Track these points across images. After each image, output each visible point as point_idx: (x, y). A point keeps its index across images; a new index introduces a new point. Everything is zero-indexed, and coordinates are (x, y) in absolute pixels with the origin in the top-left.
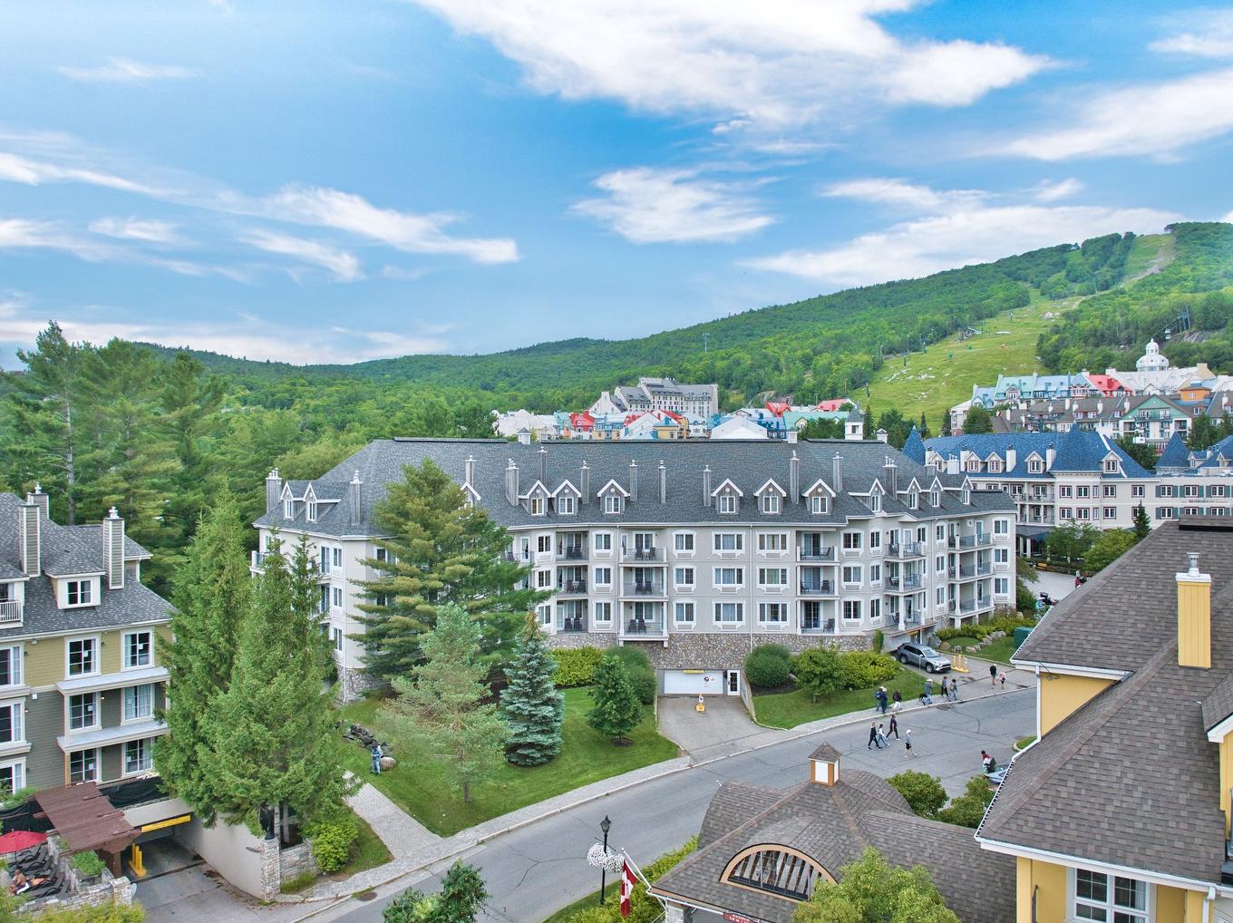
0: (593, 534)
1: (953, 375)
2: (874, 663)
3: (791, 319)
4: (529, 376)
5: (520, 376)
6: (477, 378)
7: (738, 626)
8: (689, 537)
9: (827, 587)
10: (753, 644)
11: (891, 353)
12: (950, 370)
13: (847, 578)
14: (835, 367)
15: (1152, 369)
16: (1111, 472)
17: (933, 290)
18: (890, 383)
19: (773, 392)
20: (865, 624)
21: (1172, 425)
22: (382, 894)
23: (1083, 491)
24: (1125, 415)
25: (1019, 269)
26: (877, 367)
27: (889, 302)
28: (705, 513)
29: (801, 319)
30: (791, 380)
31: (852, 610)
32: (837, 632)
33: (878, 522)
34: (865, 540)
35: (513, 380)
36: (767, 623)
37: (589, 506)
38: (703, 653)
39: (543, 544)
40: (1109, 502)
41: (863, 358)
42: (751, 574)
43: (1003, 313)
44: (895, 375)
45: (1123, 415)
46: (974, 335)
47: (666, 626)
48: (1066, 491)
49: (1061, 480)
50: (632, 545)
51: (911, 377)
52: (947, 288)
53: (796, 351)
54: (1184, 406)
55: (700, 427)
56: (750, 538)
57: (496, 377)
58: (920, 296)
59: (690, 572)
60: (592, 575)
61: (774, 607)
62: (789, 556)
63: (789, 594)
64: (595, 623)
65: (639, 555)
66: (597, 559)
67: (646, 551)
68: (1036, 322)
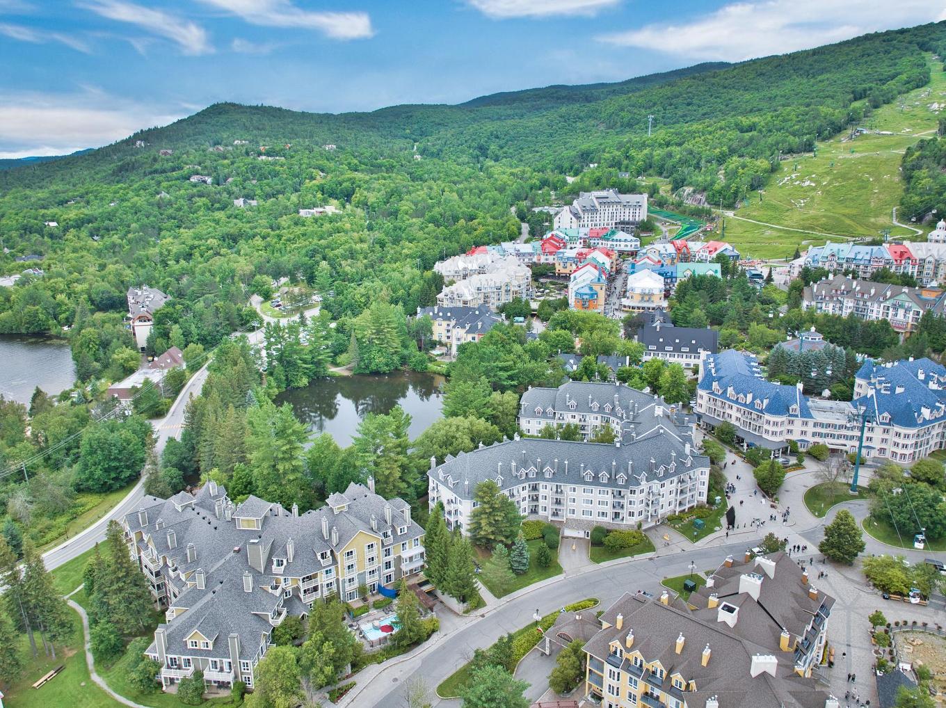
0: (541, 485)
1: (830, 183)
2: (634, 537)
3: (725, 88)
4: (513, 139)
5: (507, 138)
6: (475, 139)
7: (590, 518)
8: (574, 489)
9: (622, 507)
10: (595, 524)
11: (789, 153)
12: (828, 178)
13: (630, 504)
14: (741, 171)
15: (937, 241)
16: (794, 413)
17: (851, 60)
18: (781, 187)
19: (691, 189)
20: (636, 519)
21: (911, 313)
22: (486, 616)
23: (775, 424)
24: (887, 300)
25: (931, 39)
26: (774, 169)
27: (811, 72)
28: (582, 481)
29: (733, 87)
30: (706, 181)
31: (631, 514)
32: (624, 522)
33: (644, 485)
34: (638, 492)
35: (501, 142)
36: (600, 517)
37: (540, 475)
38: (578, 524)
39: (524, 489)
40: (790, 427)
41: (763, 164)
42: (596, 502)
43: (900, 97)
44: (786, 179)
45: (886, 299)
46: (862, 135)
47: (565, 516)
48: (768, 422)
49: (767, 417)
50: (555, 489)
51: (798, 182)
52: (865, 59)
53: (715, 148)
54: (921, 299)
55: (629, 244)
56: (596, 489)
57: (489, 139)
58: (839, 66)
59: (574, 510)
60: (540, 498)
61: (603, 513)
62: (609, 498)
63: (609, 509)
64: (541, 512)
65: (557, 492)
66: (542, 492)
67: (559, 490)
68: (921, 114)
